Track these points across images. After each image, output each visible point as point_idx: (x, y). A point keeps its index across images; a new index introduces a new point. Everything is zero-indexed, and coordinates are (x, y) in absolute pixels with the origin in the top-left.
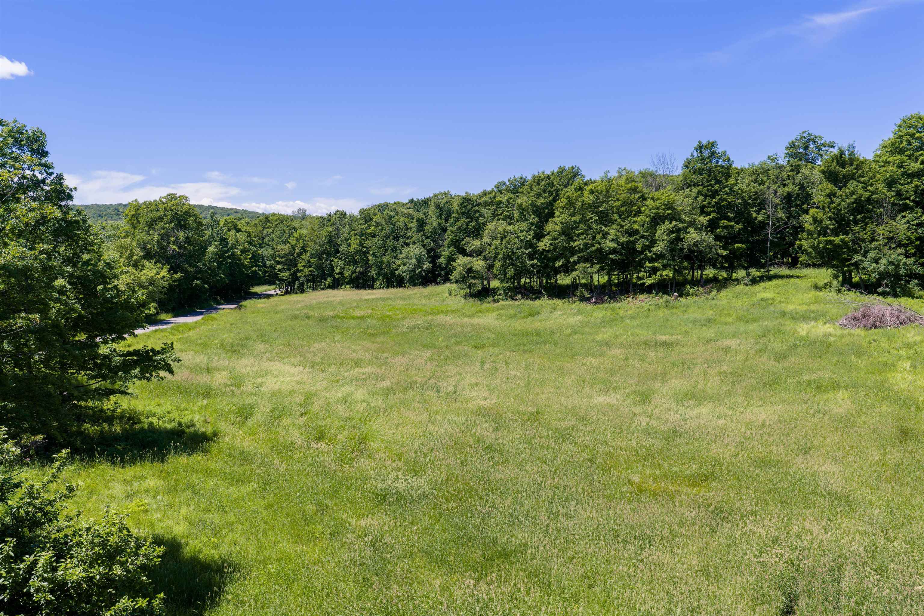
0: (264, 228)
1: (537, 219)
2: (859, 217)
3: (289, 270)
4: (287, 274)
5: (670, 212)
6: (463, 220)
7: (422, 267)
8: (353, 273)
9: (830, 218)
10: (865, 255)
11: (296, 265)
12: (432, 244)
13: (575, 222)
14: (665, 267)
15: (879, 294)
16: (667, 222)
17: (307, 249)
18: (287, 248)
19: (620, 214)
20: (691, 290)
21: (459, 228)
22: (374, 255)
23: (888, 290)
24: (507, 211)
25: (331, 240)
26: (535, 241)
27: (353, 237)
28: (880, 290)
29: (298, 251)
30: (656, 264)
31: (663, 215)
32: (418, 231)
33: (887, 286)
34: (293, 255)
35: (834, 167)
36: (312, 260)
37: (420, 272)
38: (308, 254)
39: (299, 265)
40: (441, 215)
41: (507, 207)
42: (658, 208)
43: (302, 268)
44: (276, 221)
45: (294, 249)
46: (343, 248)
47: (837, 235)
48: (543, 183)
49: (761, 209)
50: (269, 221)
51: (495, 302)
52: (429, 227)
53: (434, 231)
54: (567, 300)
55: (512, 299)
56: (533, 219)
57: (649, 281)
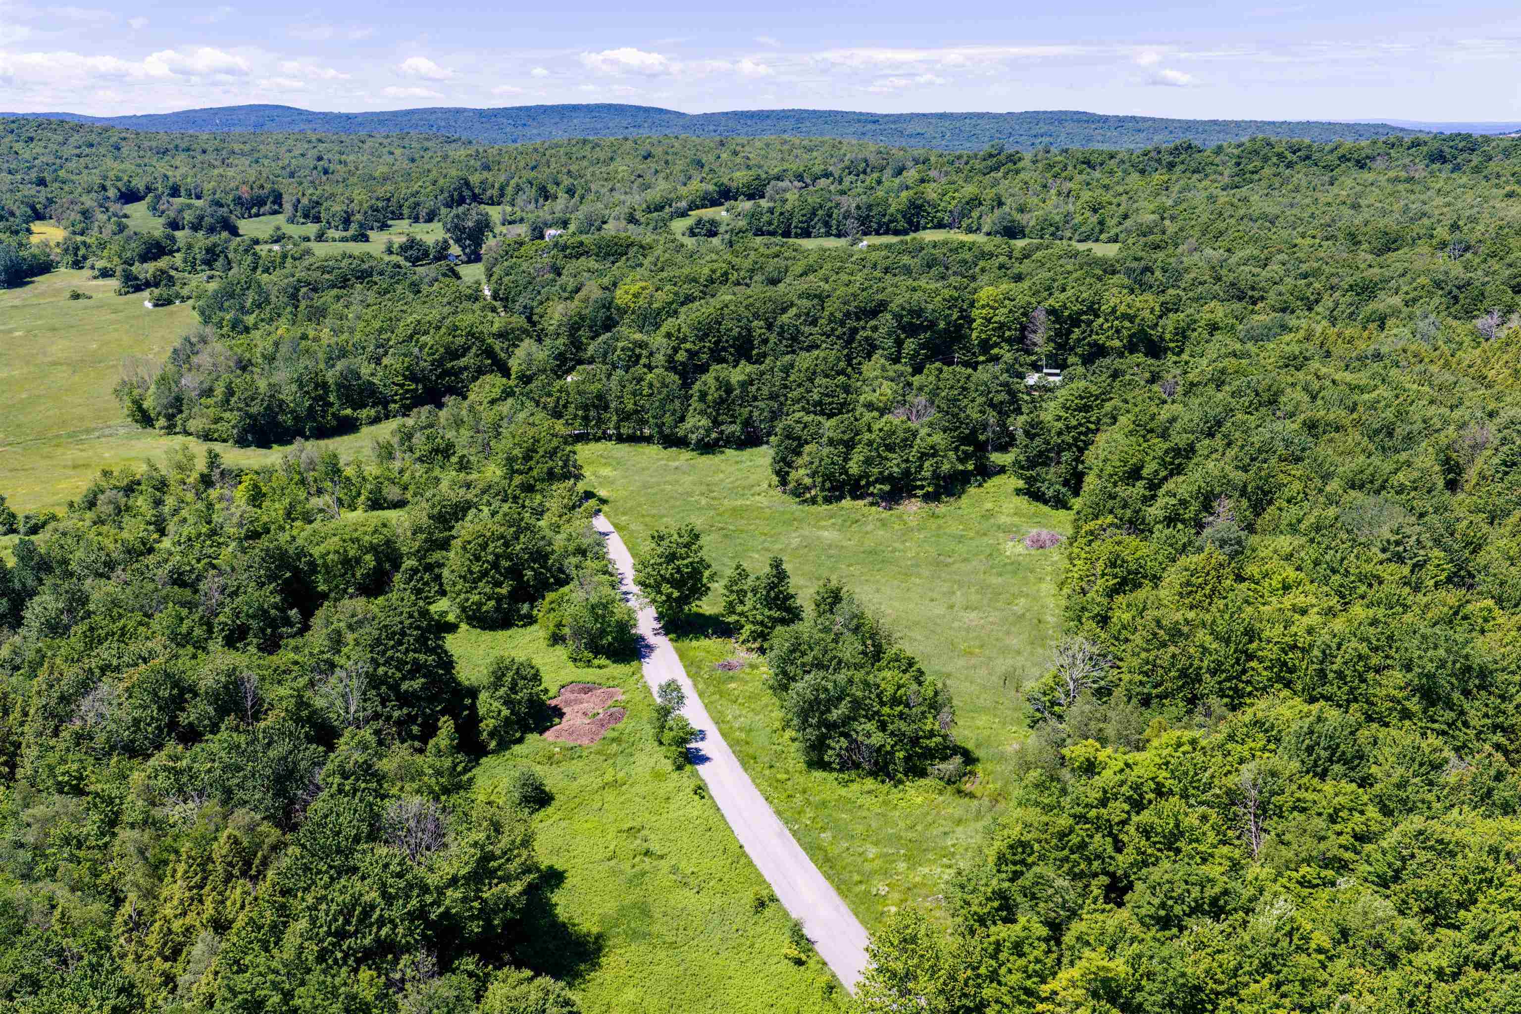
1: (844, 449)
2: (1041, 460)
5: (933, 450)
7: (709, 436)
10: (1043, 482)
12: (714, 413)
13: (872, 455)
14: (930, 484)
15: (1047, 506)
16: (931, 458)
19: (900, 447)
20: (945, 500)
22: (654, 417)
23: (1053, 504)
26: (844, 463)
28: (1049, 504)
30: (924, 483)
31: (929, 452)
33: (1053, 502)
37: (708, 440)
42: (925, 447)
46: (614, 404)
51: (813, 501)
52: (710, 397)
53: (714, 401)
54: (866, 501)
55: (828, 500)
56: (841, 448)
57: (920, 492)
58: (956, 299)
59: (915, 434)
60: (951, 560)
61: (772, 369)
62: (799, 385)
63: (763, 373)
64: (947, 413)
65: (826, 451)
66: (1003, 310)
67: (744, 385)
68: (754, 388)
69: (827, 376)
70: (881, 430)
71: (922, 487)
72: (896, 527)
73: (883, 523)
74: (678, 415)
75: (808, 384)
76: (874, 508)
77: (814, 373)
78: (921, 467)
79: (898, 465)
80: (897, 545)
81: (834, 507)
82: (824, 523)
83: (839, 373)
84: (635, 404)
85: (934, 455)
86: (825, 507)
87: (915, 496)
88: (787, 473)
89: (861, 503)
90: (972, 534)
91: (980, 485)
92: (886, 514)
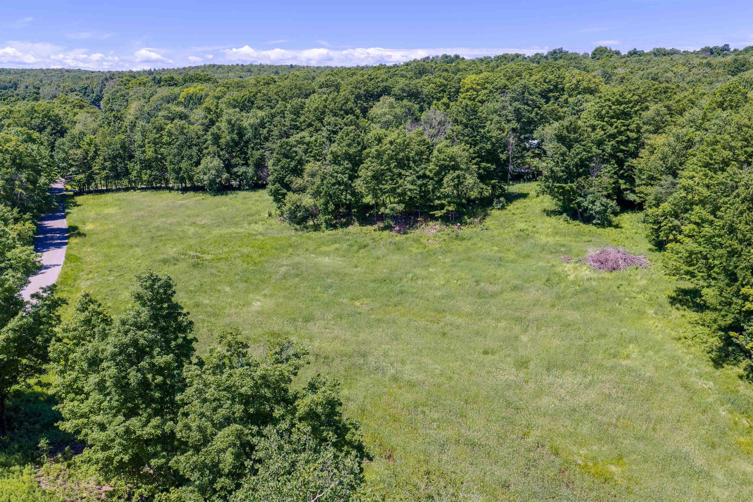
0: (32, 118)
1: (350, 165)
2: (581, 170)
3: (84, 172)
4: (82, 176)
5: (453, 163)
6: (284, 161)
7: (221, 178)
8: (150, 176)
9: (563, 171)
10: (585, 196)
11: (90, 168)
12: (227, 156)
13: (382, 170)
14: (449, 203)
15: (594, 224)
16: (451, 172)
17: (99, 153)
18: (79, 151)
19: (414, 162)
20: (468, 221)
21: (282, 167)
22: (171, 163)
23: (599, 222)
24: (316, 150)
25: (123, 147)
26: (350, 182)
27: (147, 146)
28: (594, 222)
29: (91, 154)
30: (444, 202)
31: (448, 165)
32: (213, 144)
33: (599, 219)
34: (85, 159)
35: (565, 132)
36: (107, 164)
37: (220, 181)
38: (101, 158)
39: (94, 168)
40: (233, 131)
41: (315, 146)
42: (444, 160)
43: (97, 171)
44: (43, 111)
45: (87, 154)
46: (137, 154)
47: (566, 183)
48: (352, 134)
49: (505, 150)
50: (35, 111)
51: (317, 228)
52: (223, 141)
53: (227, 144)
54: (376, 227)
55: (332, 226)
56: (347, 164)
57: (438, 213)
58: (446, 86)
59: (430, 148)
60: (496, 288)
61: (283, 112)
62: (310, 125)
63: (273, 116)
64: (466, 126)
65: (330, 169)
66: (484, 91)
67: (256, 128)
68: (265, 131)
69: (335, 115)
70: (391, 143)
71: (442, 207)
72: (414, 250)
73: (398, 248)
74: (195, 160)
75: (317, 124)
76: (386, 233)
77: (323, 113)
78: (440, 182)
79: (413, 183)
80: (418, 271)
81: (340, 231)
82: (324, 249)
83: (347, 113)
84: (156, 152)
85: (455, 168)
86: (328, 232)
87: (434, 218)
88: (284, 195)
89: (369, 227)
90: (511, 256)
91: (503, 208)
92: (399, 238)
